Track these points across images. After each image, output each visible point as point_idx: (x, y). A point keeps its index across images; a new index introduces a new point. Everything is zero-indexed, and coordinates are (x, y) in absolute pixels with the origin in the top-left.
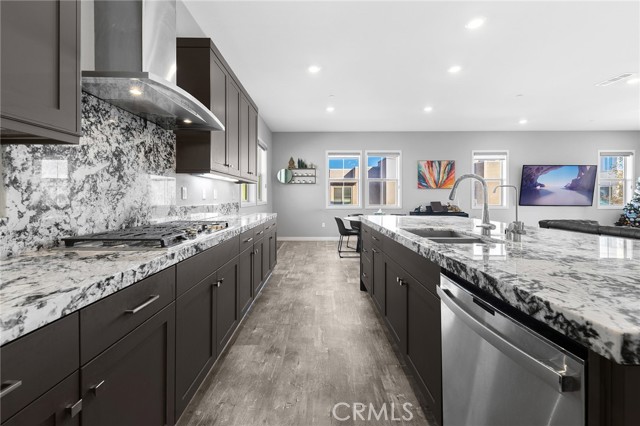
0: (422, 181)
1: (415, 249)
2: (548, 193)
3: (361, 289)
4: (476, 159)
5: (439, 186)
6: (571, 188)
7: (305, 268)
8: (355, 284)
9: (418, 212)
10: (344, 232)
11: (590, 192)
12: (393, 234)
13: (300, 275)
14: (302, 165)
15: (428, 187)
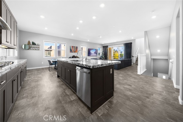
0: (71, 51)
1: (72, 63)
2: (92, 54)
3: (58, 77)
4: (81, 47)
5: (74, 52)
6: (95, 53)
7: (38, 76)
8: (56, 77)
9: (70, 58)
10: (51, 64)
11: (97, 54)
12: (67, 61)
13: (36, 78)
14: (34, 44)
15: (72, 52)
